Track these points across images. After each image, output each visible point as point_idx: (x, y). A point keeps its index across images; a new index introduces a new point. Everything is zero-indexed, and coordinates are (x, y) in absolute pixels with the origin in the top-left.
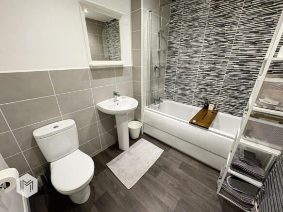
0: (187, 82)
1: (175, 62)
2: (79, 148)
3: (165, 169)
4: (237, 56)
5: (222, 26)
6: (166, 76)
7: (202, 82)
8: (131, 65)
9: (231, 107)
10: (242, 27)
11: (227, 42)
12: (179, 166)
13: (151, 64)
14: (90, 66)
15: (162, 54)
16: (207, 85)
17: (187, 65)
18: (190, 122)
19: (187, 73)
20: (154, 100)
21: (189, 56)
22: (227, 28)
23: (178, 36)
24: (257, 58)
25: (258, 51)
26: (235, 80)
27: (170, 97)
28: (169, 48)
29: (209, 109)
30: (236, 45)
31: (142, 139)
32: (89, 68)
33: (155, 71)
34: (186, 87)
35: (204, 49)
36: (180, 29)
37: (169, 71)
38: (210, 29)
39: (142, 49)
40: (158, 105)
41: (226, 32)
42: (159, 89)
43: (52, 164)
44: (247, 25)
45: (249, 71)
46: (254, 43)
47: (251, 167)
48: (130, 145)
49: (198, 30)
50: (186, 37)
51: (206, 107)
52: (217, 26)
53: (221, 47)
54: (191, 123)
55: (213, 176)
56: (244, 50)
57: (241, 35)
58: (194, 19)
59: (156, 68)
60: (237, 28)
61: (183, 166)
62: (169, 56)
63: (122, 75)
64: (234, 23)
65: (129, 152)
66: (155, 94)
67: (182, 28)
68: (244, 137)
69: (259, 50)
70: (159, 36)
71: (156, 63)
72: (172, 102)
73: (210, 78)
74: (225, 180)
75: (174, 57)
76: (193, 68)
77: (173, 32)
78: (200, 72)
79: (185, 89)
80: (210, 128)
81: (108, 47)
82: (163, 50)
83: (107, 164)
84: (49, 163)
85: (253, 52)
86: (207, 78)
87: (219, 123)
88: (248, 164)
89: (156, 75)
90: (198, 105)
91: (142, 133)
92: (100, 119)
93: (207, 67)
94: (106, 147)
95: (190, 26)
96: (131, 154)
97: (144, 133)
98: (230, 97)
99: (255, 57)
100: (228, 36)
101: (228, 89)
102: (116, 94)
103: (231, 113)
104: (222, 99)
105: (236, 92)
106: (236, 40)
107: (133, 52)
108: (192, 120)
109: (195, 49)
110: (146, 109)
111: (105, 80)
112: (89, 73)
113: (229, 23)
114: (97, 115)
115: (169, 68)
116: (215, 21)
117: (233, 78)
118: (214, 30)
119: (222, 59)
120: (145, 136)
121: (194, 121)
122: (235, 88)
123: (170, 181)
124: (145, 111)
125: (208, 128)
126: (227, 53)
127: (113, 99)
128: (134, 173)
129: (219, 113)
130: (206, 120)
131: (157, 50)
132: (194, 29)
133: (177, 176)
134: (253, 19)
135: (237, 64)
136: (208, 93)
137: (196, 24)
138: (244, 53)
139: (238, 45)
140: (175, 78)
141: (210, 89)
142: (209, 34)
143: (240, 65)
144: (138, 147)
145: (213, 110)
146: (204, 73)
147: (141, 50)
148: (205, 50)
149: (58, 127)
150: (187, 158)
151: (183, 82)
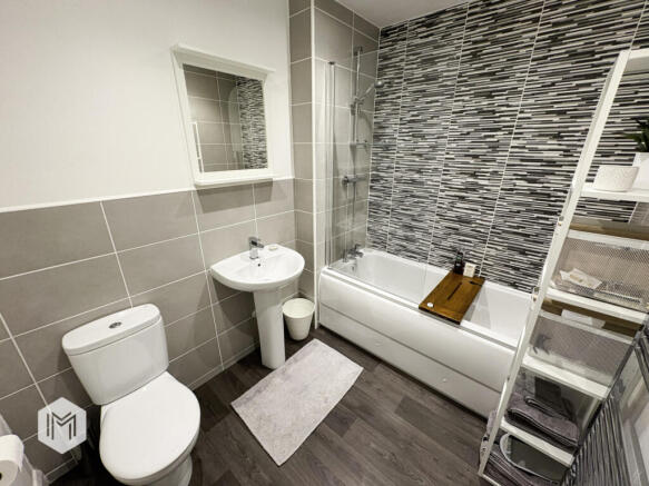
0: (416, 211)
1: (389, 168)
2: (167, 370)
3: (363, 414)
4: (522, 160)
5: (489, 95)
6: (369, 196)
7: (450, 214)
8: (291, 177)
9: (512, 272)
10: (531, 101)
11: (499, 129)
12: (395, 407)
13: (336, 172)
14: (196, 186)
15: (360, 150)
16: (460, 220)
17: (416, 176)
18: (421, 308)
19: (415, 193)
20: (344, 251)
21: (420, 155)
22: (498, 100)
23: (395, 113)
24: (564, 168)
25: (567, 153)
26: (519, 212)
27: (380, 243)
28: (377, 137)
29: (465, 273)
30: (518, 138)
31: (315, 340)
32: (194, 189)
33: (345, 188)
34: (414, 223)
35: (450, 142)
36: (399, 97)
37: (377, 186)
38: (463, 101)
39: (314, 143)
40: (351, 262)
41: (497, 109)
42: (354, 226)
43: (104, 410)
44: (541, 97)
45: (549, 196)
46: (558, 136)
47: (550, 419)
48: (288, 355)
49: (437, 101)
50: (413, 116)
51: (458, 271)
52: (477, 95)
53: (488, 140)
54: (423, 309)
55: (470, 432)
56: (536, 150)
57: (529, 118)
58: (428, 79)
59: (346, 181)
60: (521, 103)
61: (405, 408)
62: (375, 154)
63: (268, 199)
64: (514, 92)
65: (283, 373)
66: (346, 237)
67: (404, 95)
68: (533, 352)
69: (568, 151)
70: (353, 113)
71: (347, 168)
72: (384, 254)
73: (467, 206)
74: (497, 442)
75: (387, 157)
76: (429, 183)
77: (384, 102)
78: (442, 191)
79: (411, 228)
80: (464, 323)
81: (243, 128)
82: (362, 141)
83: (232, 403)
84: (98, 408)
85: (556, 154)
86: (459, 205)
87: (486, 305)
88: (543, 411)
89: (346, 195)
90: (440, 265)
91: (316, 327)
92: (219, 299)
93: (458, 182)
94: (232, 361)
95: (420, 91)
96: (288, 378)
97: (321, 327)
98: (510, 248)
99: (561, 166)
100: (503, 119)
101: (504, 231)
102: (254, 243)
103: (514, 285)
104: (493, 252)
105: (521, 239)
106: (519, 127)
107: (295, 148)
108: (426, 301)
109: (432, 142)
110: (324, 272)
111: (231, 212)
112: (195, 200)
113: (504, 90)
114: (211, 291)
115: (376, 179)
116: (474, 85)
117: (515, 208)
118: (473, 104)
119: (492, 167)
120: (323, 332)
121: (430, 305)
122: (520, 231)
123: (373, 445)
124: (322, 279)
125: (458, 323)
126: (500, 153)
127: (248, 253)
128: (293, 424)
129: (487, 284)
130: (457, 302)
131: (349, 143)
132: (430, 99)
133: (389, 432)
134: (553, 84)
135: (523, 178)
136: (462, 238)
137: (432, 87)
138: (536, 155)
139: (524, 139)
140: (390, 203)
141: (466, 229)
142: (462, 112)
143: (530, 181)
144: (306, 360)
145: (475, 276)
146: (453, 194)
147: (311, 146)
148: (454, 145)
149: (120, 324)
150: (416, 388)
151: (408, 212)
